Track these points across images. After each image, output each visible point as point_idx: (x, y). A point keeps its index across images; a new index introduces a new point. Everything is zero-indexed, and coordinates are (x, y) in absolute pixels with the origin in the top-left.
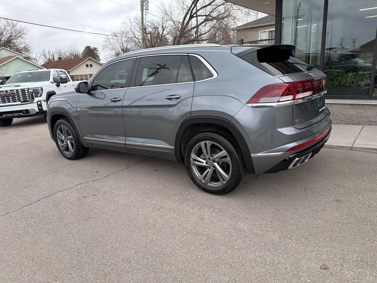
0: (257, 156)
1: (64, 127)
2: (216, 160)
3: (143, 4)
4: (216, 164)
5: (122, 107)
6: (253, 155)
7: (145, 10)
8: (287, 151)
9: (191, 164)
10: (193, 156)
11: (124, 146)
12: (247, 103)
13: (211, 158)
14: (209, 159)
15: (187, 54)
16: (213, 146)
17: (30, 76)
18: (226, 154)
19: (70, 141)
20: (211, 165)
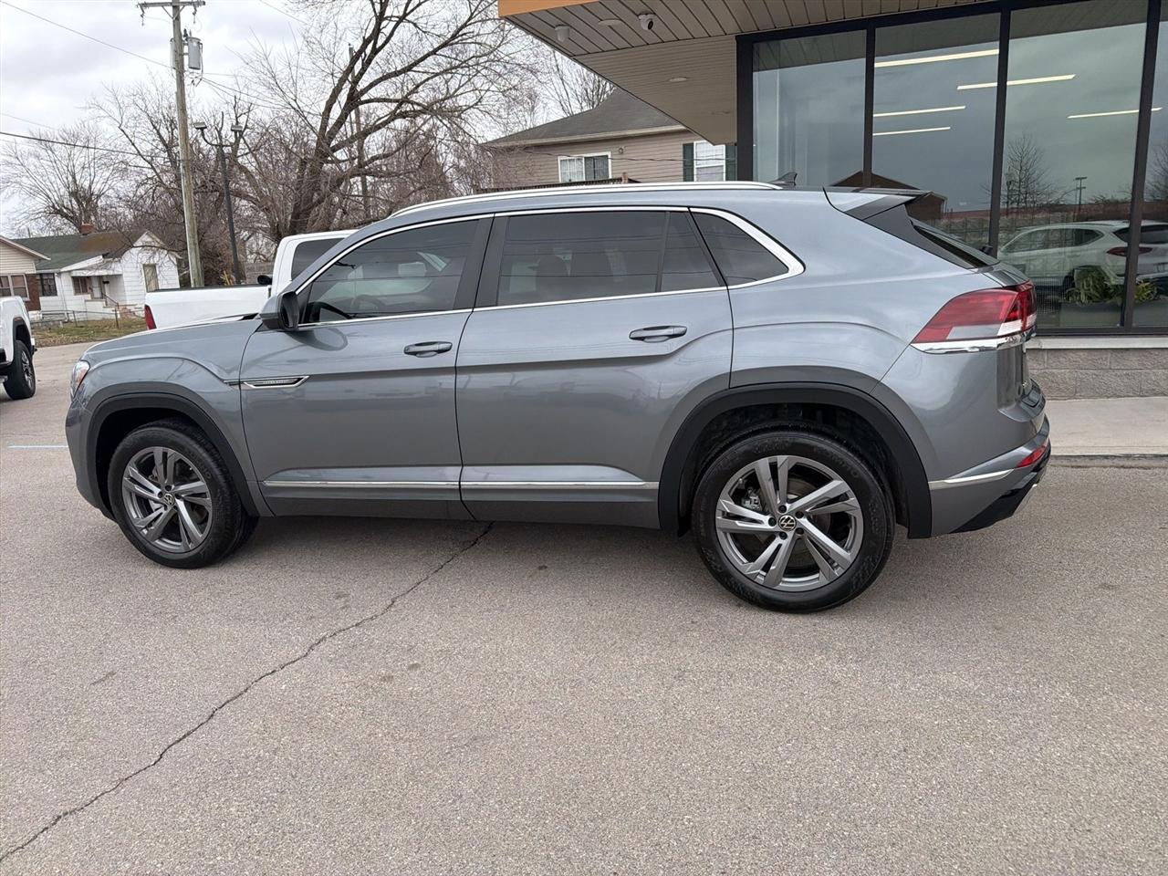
0: (946, 486)
1: (165, 454)
2: (807, 510)
3: (181, 48)
4: (804, 522)
5: (456, 370)
6: (934, 484)
7: (191, 70)
8: (1019, 465)
9: (718, 531)
10: (726, 504)
11: (456, 497)
12: (913, 342)
13: (788, 505)
14: (783, 509)
15: (686, 209)
18: (846, 488)
19: (186, 503)
20: (788, 525)
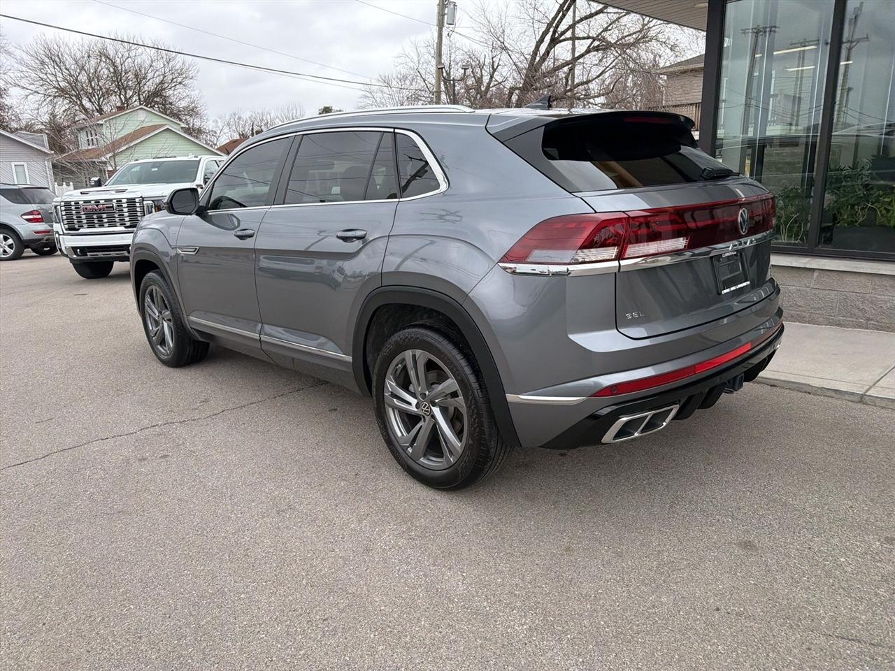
0: (519, 400)
1: (156, 290)
3: (443, 11)
4: (436, 411)
5: (255, 251)
6: (510, 397)
7: (448, 26)
8: (595, 395)
9: (387, 405)
10: (391, 384)
11: (258, 345)
12: (500, 261)
13: (427, 393)
14: (424, 396)
15: (392, 130)
16: (430, 366)
17: (156, 169)
18: (456, 387)
19: (167, 324)
20: (425, 410)
